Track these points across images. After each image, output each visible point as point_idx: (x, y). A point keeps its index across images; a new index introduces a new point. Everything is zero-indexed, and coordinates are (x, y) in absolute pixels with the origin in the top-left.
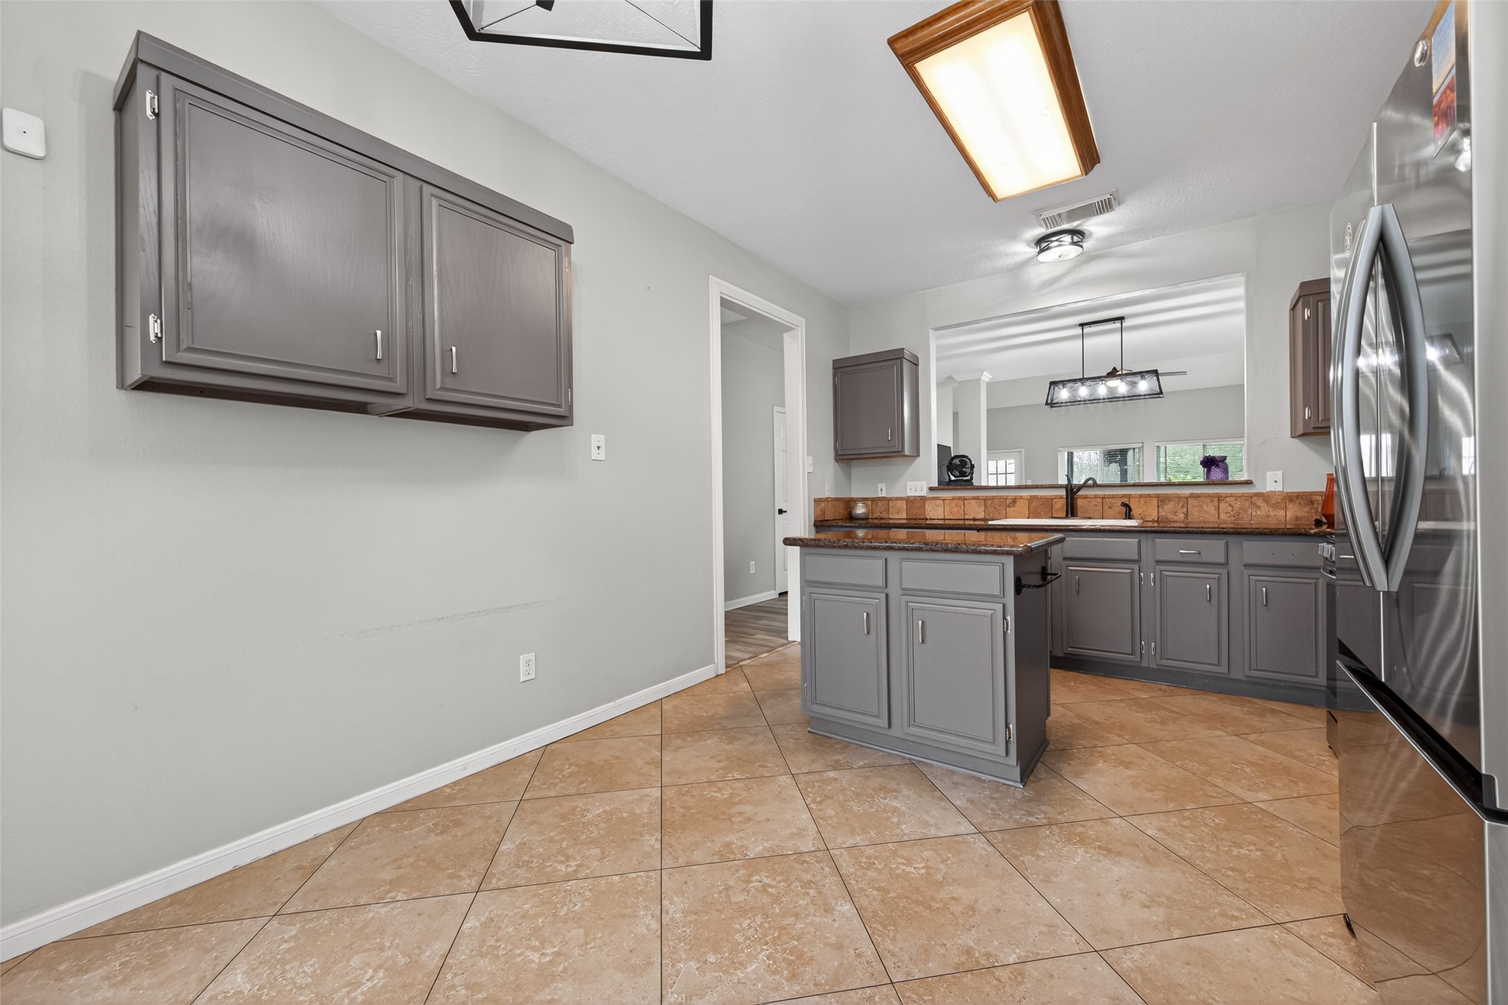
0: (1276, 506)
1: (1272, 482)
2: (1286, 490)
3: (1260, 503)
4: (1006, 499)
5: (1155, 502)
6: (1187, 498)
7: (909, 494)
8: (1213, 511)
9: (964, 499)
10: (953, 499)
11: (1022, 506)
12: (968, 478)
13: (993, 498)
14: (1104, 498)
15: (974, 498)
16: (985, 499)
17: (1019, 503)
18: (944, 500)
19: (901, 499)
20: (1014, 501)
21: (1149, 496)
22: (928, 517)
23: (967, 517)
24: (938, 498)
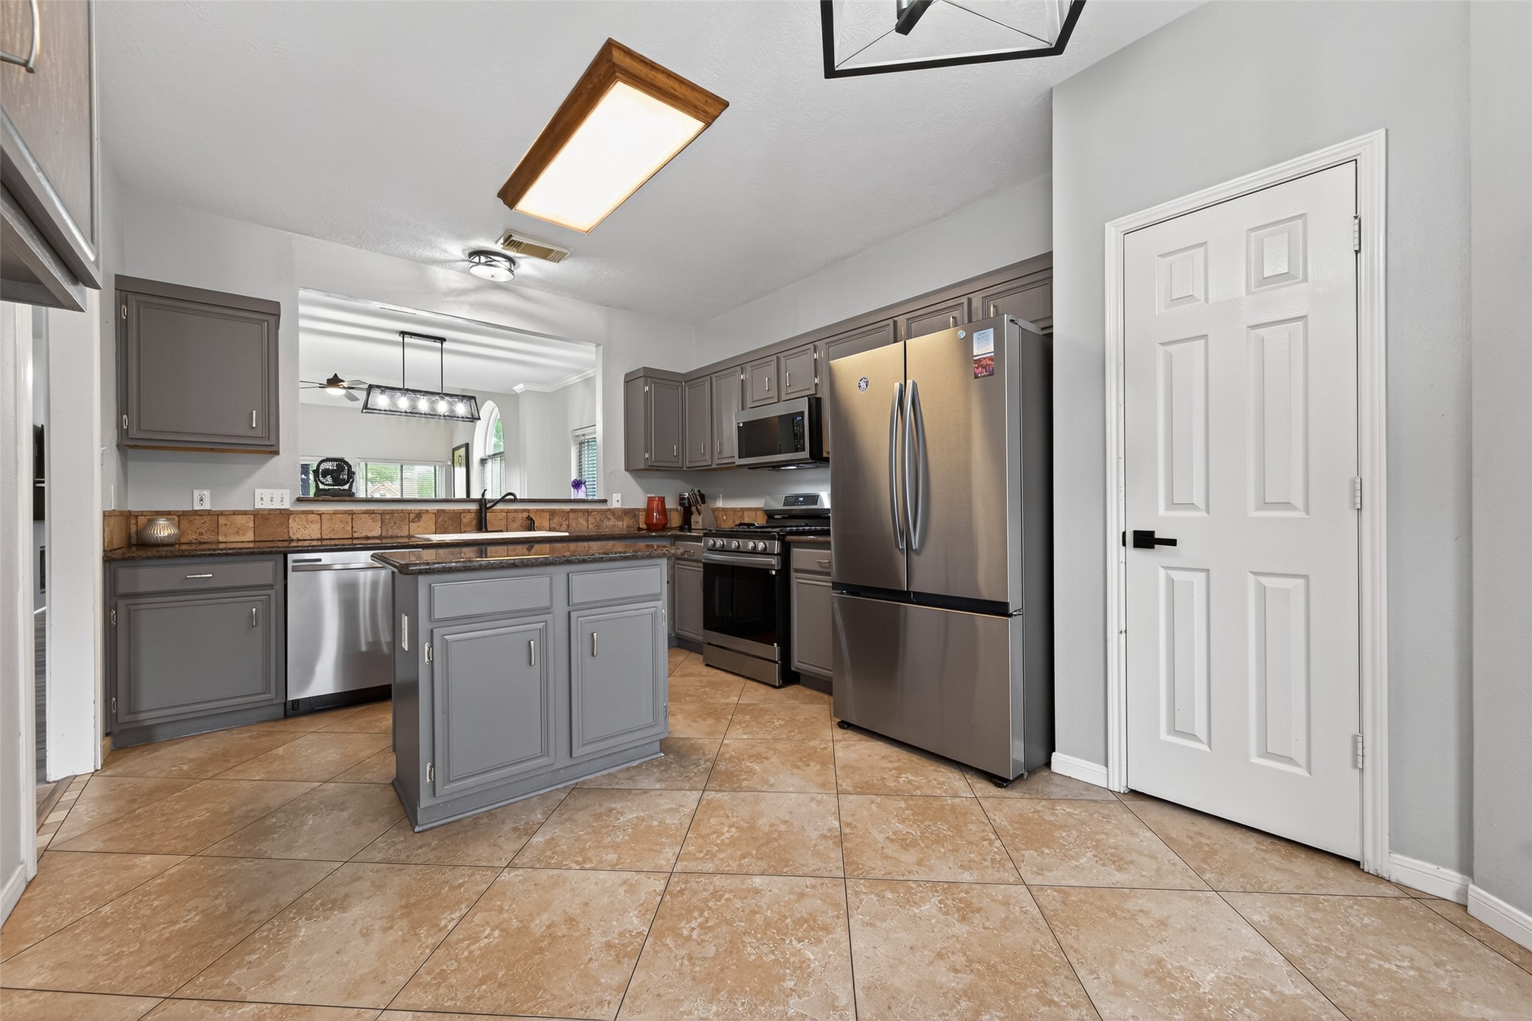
0: (619, 518)
1: (616, 502)
2: (624, 507)
3: (610, 516)
4: (409, 514)
5: (547, 516)
6: (568, 512)
7: (258, 506)
8: (585, 523)
9: (352, 513)
10: (335, 513)
11: (428, 521)
12: (346, 487)
13: (392, 512)
14: (508, 512)
15: (366, 512)
16: (383, 513)
17: (424, 517)
18: (320, 515)
19: (244, 513)
20: (419, 515)
21: (543, 511)
22: (294, 537)
23: (356, 535)
24: (312, 512)
